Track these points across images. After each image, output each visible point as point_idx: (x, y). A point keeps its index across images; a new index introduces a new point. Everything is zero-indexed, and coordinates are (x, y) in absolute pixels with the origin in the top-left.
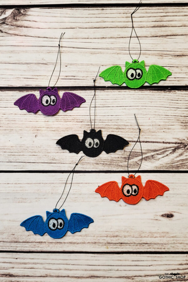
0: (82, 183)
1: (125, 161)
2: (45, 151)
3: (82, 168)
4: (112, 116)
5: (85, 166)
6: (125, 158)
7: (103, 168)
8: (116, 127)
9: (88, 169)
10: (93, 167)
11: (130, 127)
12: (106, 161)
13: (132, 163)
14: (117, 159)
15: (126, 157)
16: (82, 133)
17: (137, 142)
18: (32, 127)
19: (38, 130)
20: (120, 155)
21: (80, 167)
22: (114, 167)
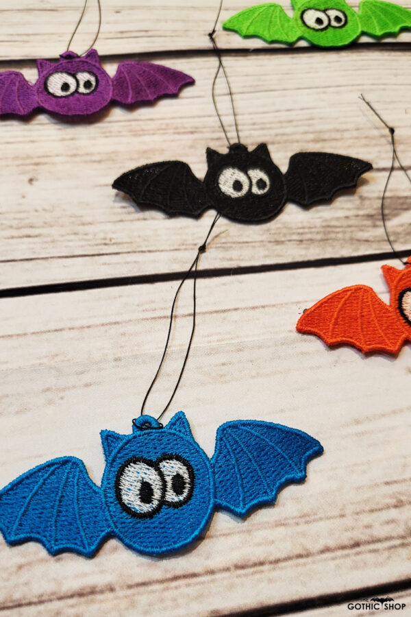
0: (236, 309)
1: (375, 226)
2: (73, 219)
3: (223, 259)
4: (288, 110)
5: (234, 253)
6: (370, 216)
7: (303, 252)
8: (311, 136)
9: (250, 260)
10: (266, 253)
11: (355, 134)
12: (306, 230)
13: (400, 230)
14: (345, 223)
15: (373, 212)
16: (200, 162)
17: (392, 169)
18: (16, 158)
19: (37, 164)
21: (215, 259)
22: (342, 247)
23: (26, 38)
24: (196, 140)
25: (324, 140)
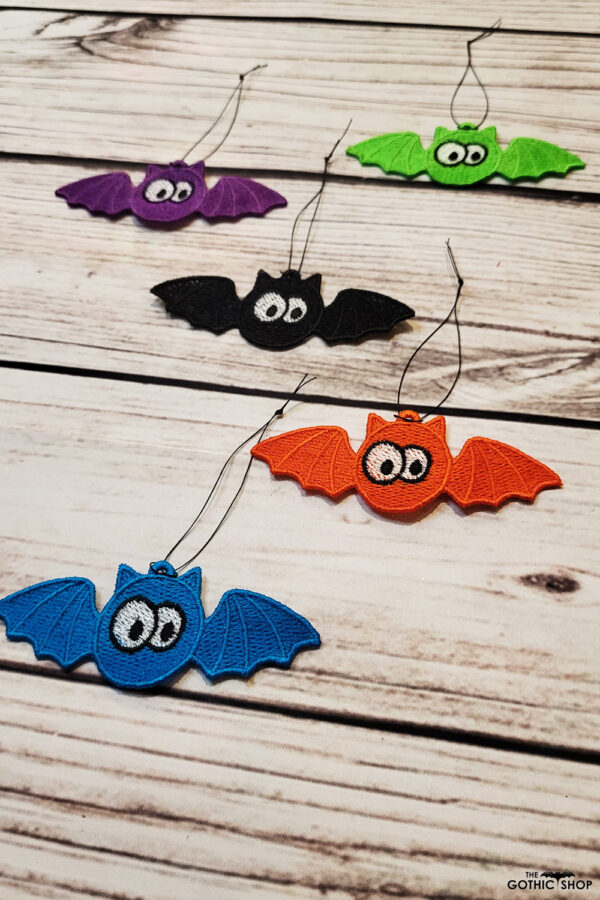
0: (207, 423)
1: (393, 375)
2: (108, 314)
3: (220, 376)
4: (367, 245)
5: (234, 373)
6: (393, 364)
8: (376, 275)
9: (246, 382)
10: (266, 379)
11: (425, 279)
12: (318, 366)
13: (418, 384)
14: (361, 366)
15: (399, 361)
17: (447, 321)
18: (88, 252)
19: (103, 260)
20: (374, 353)
21: (214, 374)
22: (345, 388)
23: (152, 142)
24: (257, 260)
25: (387, 281)
